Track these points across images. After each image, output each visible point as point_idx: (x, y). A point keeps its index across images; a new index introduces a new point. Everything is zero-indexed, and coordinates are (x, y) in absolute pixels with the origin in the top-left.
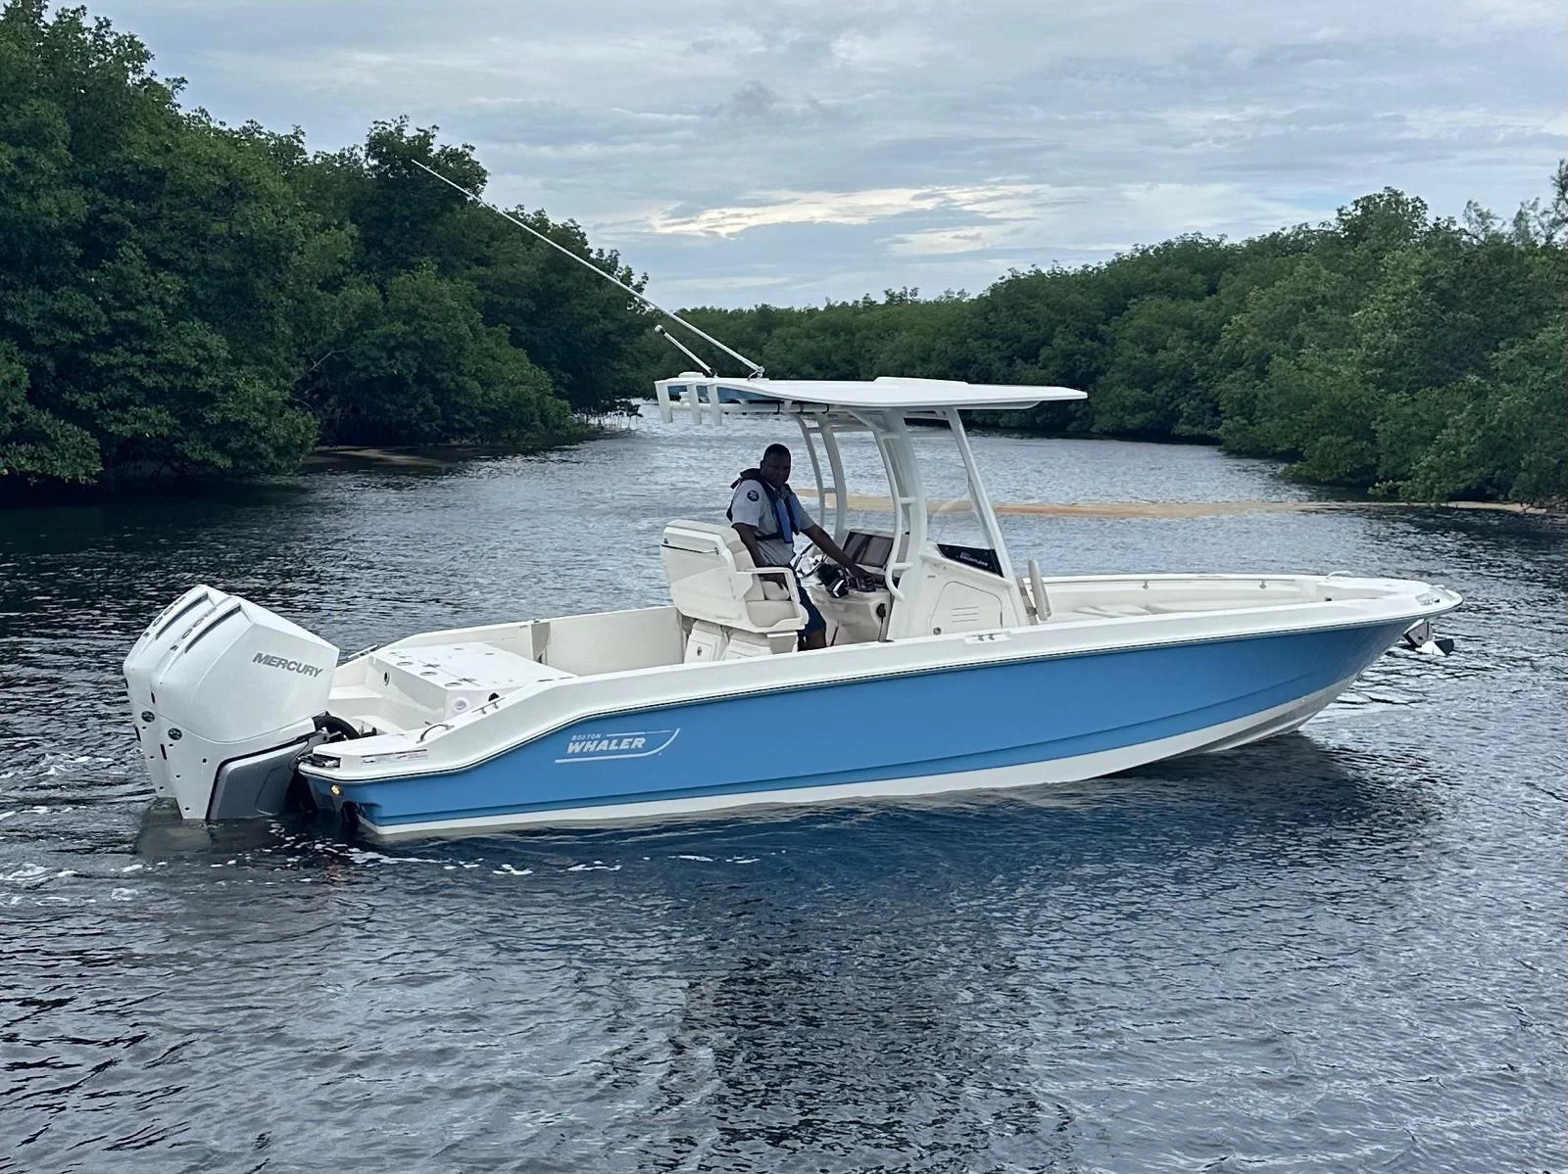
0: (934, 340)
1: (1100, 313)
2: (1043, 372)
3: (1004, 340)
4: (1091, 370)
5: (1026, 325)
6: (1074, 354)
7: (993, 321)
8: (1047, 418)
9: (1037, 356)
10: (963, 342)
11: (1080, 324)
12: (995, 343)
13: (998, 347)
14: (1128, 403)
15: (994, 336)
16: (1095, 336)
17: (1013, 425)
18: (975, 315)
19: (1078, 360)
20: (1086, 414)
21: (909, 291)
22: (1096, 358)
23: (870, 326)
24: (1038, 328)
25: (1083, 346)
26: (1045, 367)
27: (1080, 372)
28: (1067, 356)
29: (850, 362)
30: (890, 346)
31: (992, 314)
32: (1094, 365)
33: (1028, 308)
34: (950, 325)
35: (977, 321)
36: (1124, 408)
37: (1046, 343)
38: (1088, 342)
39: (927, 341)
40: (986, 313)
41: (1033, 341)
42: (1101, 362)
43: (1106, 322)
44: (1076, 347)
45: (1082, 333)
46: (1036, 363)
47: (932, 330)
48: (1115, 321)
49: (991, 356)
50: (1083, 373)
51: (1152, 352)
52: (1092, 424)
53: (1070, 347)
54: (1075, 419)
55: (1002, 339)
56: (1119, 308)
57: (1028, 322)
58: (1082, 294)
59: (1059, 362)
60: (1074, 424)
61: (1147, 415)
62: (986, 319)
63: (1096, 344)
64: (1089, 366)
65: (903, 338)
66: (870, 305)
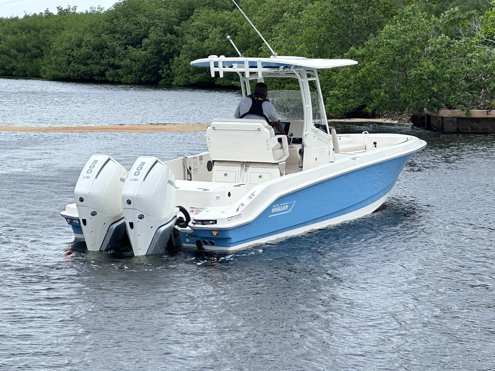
0: (84, 35)
1: (175, 19)
2: (144, 52)
3: (123, 34)
4: (171, 51)
5: (134, 26)
6: (161, 42)
7: (116, 24)
8: (147, 78)
9: (141, 43)
10: (100, 36)
11: (164, 25)
12: (118, 36)
13: (119, 38)
14: (191, 70)
15: (116, 32)
16: (172, 32)
17: (128, 82)
18: (107, 21)
19: (164, 46)
20: (168, 75)
21: (71, 7)
22: (173, 44)
23: (48, 27)
24: (141, 28)
25: (165, 38)
26: (146, 50)
27: (164, 53)
28: (158, 43)
29: (37, 48)
30: (59, 38)
31: (115, 20)
32: (172, 48)
33: (135, 16)
34: (92, 26)
35: (107, 24)
36: (189, 71)
37: (146, 36)
38: (168, 35)
39: (80, 35)
40: (112, 19)
41: (138, 35)
42: (176, 46)
43: (178, 24)
44: (162, 38)
45: (164, 30)
46: (141, 47)
47: (82, 29)
48: (183, 24)
49: (115, 43)
50: (166, 53)
51: (203, 40)
52: (172, 81)
53: (159, 38)
54: (163, 78)
55: (121, 34)
56: (186, 16)
57: (135, 24)
58: (165, 8)
59: (153, 46)
60: (162, 81)
61: (202, 75)
62: (113, 23)
63: (173, 37)
64: (170, 49)
65: (66, 34)
66: (49, 15)
